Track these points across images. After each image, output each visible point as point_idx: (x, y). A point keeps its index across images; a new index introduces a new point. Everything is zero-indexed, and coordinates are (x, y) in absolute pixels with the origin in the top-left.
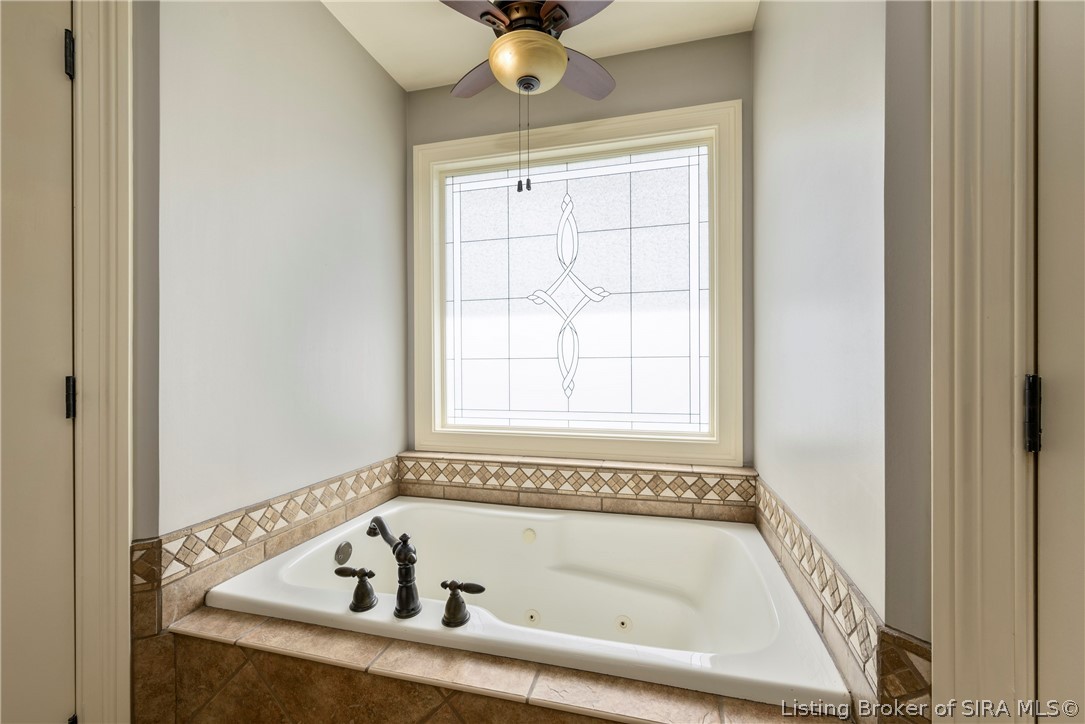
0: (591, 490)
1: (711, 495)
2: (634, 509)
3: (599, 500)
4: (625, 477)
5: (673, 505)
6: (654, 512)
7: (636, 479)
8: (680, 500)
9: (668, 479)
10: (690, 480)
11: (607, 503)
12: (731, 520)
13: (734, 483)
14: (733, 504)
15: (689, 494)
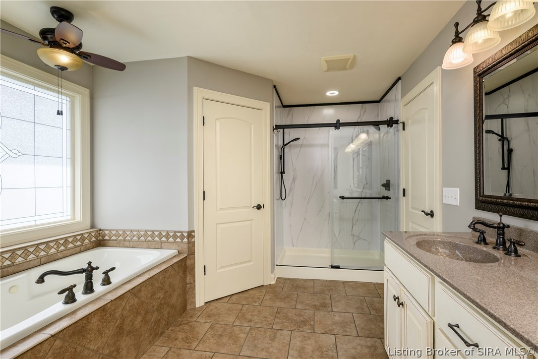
0: (34, 256)
1: (87, 241)
2: (57, 258)
3: (39, 260)
4: (52, 244)
5: (73, 250)
6: (65, 255)
7: (58, 243)
8: (76, 247)
9: (70, 240)
10: (78, 237)
11: (43, 260)
12: (93, 248)
13: (93, 234)
14: (94, 241)
15: (79, 243)
